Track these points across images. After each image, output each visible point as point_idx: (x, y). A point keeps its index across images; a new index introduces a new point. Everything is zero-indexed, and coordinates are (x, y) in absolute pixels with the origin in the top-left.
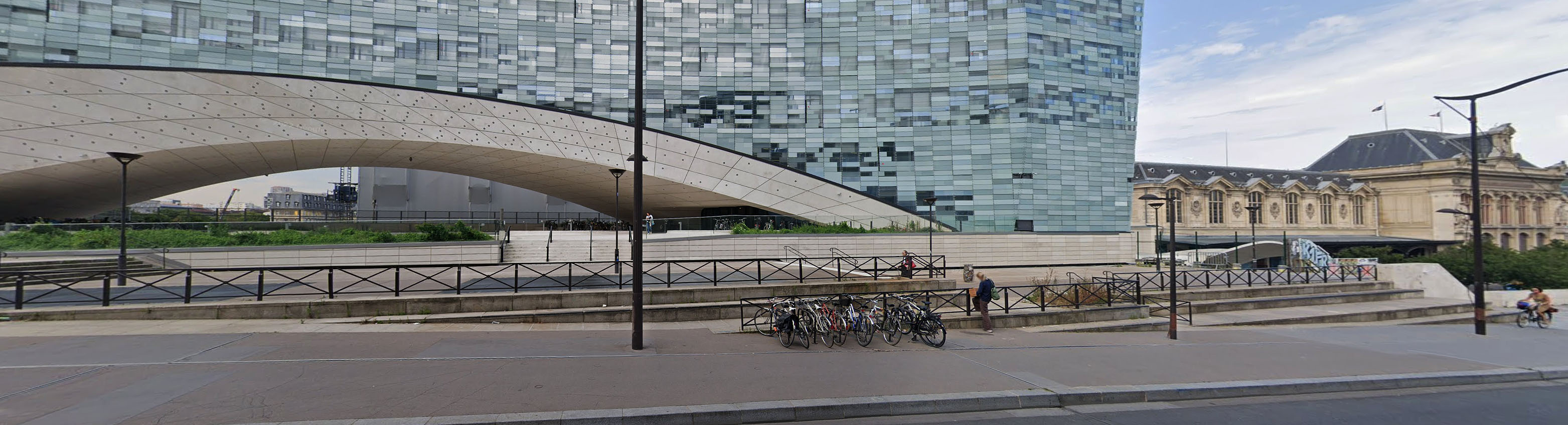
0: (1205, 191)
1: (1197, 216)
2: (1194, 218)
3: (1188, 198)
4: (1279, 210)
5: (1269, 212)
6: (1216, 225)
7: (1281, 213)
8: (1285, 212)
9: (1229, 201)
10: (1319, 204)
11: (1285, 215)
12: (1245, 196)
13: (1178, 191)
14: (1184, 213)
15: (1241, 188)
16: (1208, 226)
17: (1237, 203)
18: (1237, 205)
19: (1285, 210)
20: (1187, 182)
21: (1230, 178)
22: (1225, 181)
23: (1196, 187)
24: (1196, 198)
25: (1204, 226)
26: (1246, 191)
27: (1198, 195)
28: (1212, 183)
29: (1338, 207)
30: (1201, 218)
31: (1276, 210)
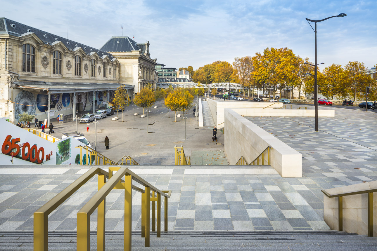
0: (52, 50)
1: (45, 68)
2: (43, 69)
3: (39, 53)
4: (88, 68)
5: (84, 69)
6: (57, 75)
7: (88, 70)
8: (90, 70)
9: (65, 60)
10: (103, 67)
11: (90, 71)
12: (73, 57)
13: (33, 46)
14: (36, 64)
15: (71, 51)
16: (52, 75)
17: (69, 61)
18: (69, 63)
19: (90, 68)
20: (39, 40)
21: (65, 44)
22: (63, 45)
23: (45, 45)
24: (45, 54)
25: (49, 75)
26: (74, 54)
27: (46, 52)
28: (56, 45)
29: (108, 69)
30: (48, 69)
31: (87, 68)
